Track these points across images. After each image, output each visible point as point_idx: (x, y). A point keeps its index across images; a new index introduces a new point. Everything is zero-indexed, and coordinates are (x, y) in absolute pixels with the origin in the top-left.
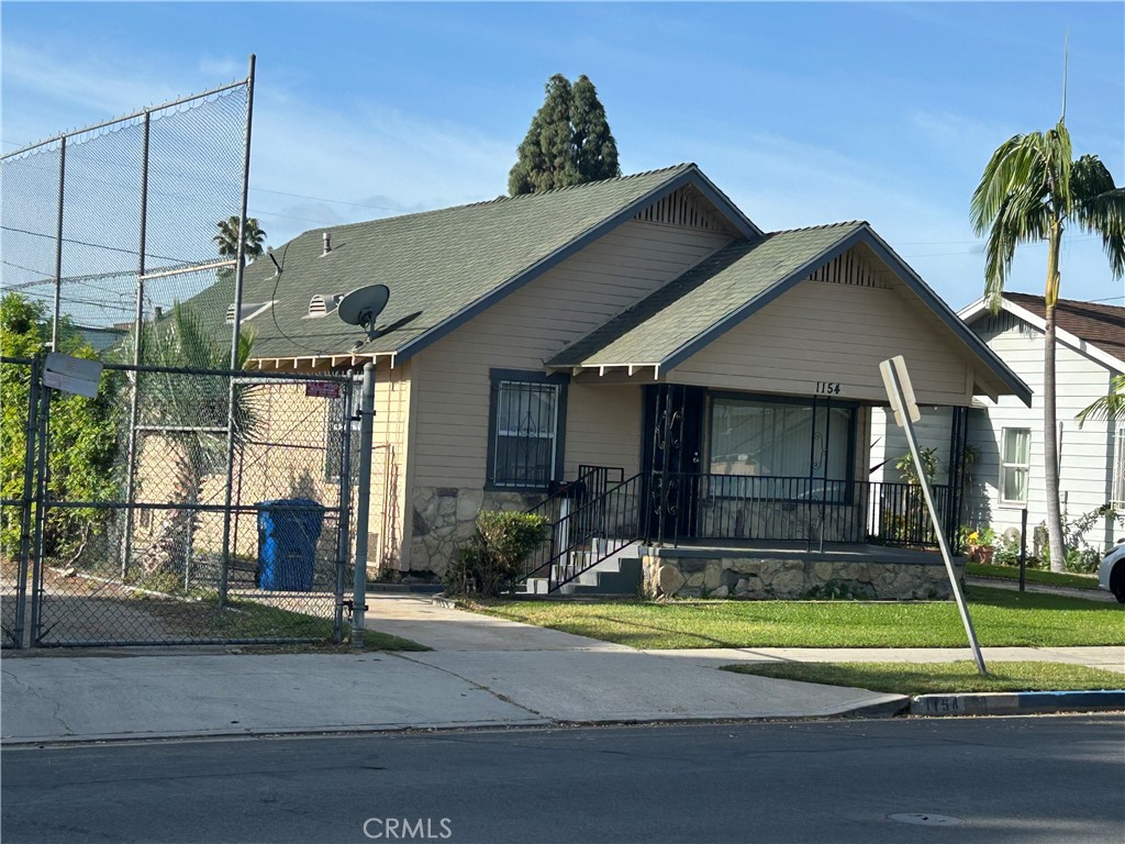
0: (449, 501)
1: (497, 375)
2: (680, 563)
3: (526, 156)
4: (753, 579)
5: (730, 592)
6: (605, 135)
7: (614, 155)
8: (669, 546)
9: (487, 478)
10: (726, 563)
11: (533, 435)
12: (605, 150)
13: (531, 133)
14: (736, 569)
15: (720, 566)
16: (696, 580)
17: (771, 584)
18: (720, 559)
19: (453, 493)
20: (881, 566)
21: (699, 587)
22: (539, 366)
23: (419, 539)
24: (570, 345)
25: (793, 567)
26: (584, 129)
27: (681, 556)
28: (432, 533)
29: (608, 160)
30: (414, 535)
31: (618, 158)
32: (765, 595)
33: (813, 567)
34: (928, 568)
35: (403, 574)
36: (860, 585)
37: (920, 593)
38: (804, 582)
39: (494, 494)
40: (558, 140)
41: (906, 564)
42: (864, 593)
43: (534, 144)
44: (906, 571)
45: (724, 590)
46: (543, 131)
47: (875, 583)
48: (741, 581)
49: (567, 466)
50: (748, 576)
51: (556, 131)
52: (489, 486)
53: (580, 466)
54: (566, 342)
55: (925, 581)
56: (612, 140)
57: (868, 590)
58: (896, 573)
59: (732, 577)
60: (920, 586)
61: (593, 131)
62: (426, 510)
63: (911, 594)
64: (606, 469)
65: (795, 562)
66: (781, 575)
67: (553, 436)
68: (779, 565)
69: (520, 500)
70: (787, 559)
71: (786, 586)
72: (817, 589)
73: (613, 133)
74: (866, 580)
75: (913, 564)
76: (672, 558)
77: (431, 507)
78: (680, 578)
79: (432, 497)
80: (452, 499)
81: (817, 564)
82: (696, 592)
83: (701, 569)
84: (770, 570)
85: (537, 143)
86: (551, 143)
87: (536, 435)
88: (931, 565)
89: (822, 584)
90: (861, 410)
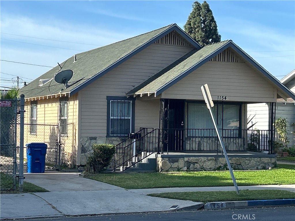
0: (93, 141)
1: (109, 98)
2: (169, 160)
3: (187, 29)
4: (196, 164)
5: (188, 169)
6: (213, 20)
7: (216, 26)
8: (166, 154)
9: (107, 133)
10: (186, 159)
11: (122, 118)
12: (213, 25)
13: (188, 21)
14: (190, 161)
15: (184, 160)
16: (175, 165)
17: (203, 166)
18: (184, 158)
19: (95, 138)
20: (244, 158)
21: (176, 167)
22: (124, 95)
23: (83, 154)
24: (135, 87)
25: (210, 160)
26: (206, 19)
27: (169, 157)
28: (88, 152)
29: (214, 28)
30: (82, 153)
31: (217, 27)
32: (201, 169)
33: (218, 160)
34: (262, 158)
35: (79, 166)
36: (237, 165)
37: (259, 167)
38: (215, 164)
39: (110, 138)
40: (196, 23)
41: (254, 157)
42: (238, 168)
43: (189, 25)
44: (254, 160)
45: (185, 168)
46: (192, 20)
47: (242, 164)
48: (192, 165)
49: (136, 128)
50: (194, 163)
51: (196, 20)
52: (108, 136)
53: (140, 128)
54: (133, 86)
55: (261, 163)
56: (215, 22)
57: (240, 167)
58: (250, 161)
59: (188, 164)
60: (259, 165)
61: (209, 19)
62: (85, 144)
63: (256, 168)
64: (147, 128)
65: (212, 158)
66: (207, 163)
67: (130, 118)
68: (206, 159)
69: (119, 140)
70: (208, 157)
71: (208, 166)
72: (220, 167)
73: (215, 19)
74: (239, 163)
75: (256, 157)
76: (166, 158)
77: (87, 144)
78: (169, 164)
79: (88, 140)
80: (95, 140)
81: (220, 158)
82: (175, 169)
83: (177, 161)
84: (202, 161)
85: (190, 24)
86: (195, 24)
87: (124, 118)
88: (264, 157)
89: (222, 165)
90: (243, 105)
